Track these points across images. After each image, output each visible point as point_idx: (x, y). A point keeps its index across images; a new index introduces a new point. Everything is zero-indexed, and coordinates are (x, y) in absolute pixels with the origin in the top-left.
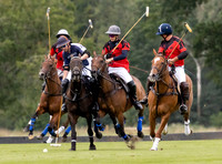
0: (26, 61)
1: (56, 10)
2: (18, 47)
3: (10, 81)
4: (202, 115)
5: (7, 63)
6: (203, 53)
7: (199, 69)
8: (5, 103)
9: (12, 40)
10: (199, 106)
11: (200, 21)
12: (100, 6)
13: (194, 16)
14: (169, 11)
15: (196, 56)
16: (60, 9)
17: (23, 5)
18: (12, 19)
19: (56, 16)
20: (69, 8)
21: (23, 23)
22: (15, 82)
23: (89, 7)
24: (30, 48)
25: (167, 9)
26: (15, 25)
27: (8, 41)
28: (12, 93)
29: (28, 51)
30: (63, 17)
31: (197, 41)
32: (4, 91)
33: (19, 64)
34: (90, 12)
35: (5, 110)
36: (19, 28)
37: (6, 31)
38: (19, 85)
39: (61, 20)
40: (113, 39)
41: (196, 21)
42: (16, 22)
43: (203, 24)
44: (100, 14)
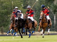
0: (10, 15)
1: (18, 2)
2: (8, 11)
3: (6, 20)
4: (56, 29)
5: (6, 16)
6: (56, 13)
7: (55, 17)
8: (5, 26)
9: (7, 10)
10: (55, 27)
11: (55, 5)
12: (29, 1)
13: (53, 3)
14: (47, 2)
15: (54, 14)
16: (19, 2)
17: (10, 1)
18: (7, 4)
19: (18, 3)
20: (21, 1)
21: (10, 5)
22: (8, 20)
23: (27, 1)
24: (11, 12)
25: (47, 1)
26: (8, 6)
27: (6, 10)
28: (7, 23)
29: (11, 13)
30: (20, 4)
31: (54, 10)
32: (5, 23)
33: (9, 16)
34: (27, 2)
35: (5, 28)
36: (9, 6)
37: (5, 7)
38: (9, 21)
39: (19, 4)
40: (29, 9)
41: (54, 5)
42: (8, 5)
43: (56, 5)
44: (29, 3)
